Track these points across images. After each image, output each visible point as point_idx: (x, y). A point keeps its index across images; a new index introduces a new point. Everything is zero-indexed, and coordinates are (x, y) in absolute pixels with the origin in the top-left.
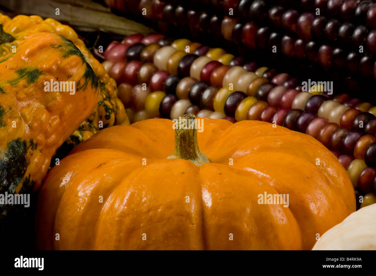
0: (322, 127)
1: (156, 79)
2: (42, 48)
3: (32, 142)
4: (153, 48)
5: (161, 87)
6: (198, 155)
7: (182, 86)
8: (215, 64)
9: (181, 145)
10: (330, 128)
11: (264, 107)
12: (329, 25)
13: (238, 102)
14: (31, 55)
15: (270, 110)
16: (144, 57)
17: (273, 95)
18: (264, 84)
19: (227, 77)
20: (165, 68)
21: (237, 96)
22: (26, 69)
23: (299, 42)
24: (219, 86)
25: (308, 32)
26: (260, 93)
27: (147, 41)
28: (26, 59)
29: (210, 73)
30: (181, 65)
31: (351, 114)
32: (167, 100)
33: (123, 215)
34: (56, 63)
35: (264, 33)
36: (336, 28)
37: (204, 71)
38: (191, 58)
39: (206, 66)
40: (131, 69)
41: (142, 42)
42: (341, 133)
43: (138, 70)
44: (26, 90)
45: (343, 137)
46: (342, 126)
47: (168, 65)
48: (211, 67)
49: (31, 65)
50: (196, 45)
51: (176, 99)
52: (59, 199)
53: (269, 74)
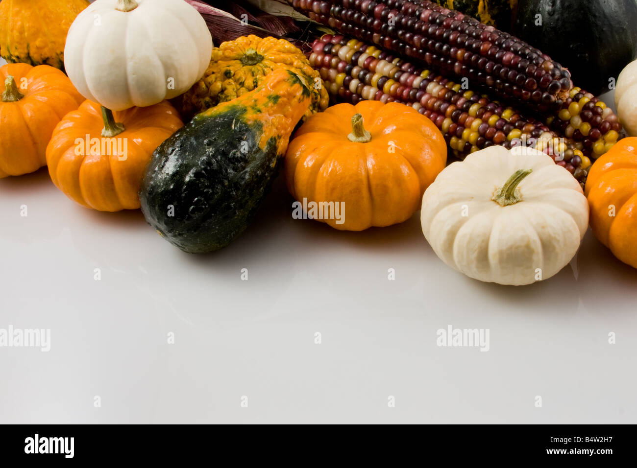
0: (428, 99)
1: (341, 65)
2: (279, 82)
3: (278, 136)
4: (337, 47)
5: (343, 71)
6: (364, 134)
7: (355, 70)
8: (372, 59)
9: (355, 130)
10: (433, 100)
11: (398, 86)
12: (430, 42)
13: (385, 82)
14: (274, 87)
15: (401, 88)
16: (333, 52)
17: (403, 78)
18: (397, 72)
19: (378, 67)
20: (344, 60)
21: (384, 79)
22: (272, 95)
23: (415, 49)
24: (373, 72)
25: (419, 45)
26: (396, 76)
27: (334, 41)
28: (271, 90)
29: (369, 64)
30: (353, 58)
31: (443, 91)
32: (347, 78)
33: (328, 182)
34: (287, 91)
35: (396, 43)
36: (434, 44)
37: (366, 63)
38: (358, 53)
39: (366, 60)
40: (327, 59)
41: (331, 42)
42: (438, 103)
43: (330, 60)
44: (273, 108)
45: (440, 106)
46: (439, 98)
47: (346, 57)
48: (369, 60)
49: (273, 93)
50: (360, 44)
51: (352, 78)
52: (295, 165)
53: (400, 64)
